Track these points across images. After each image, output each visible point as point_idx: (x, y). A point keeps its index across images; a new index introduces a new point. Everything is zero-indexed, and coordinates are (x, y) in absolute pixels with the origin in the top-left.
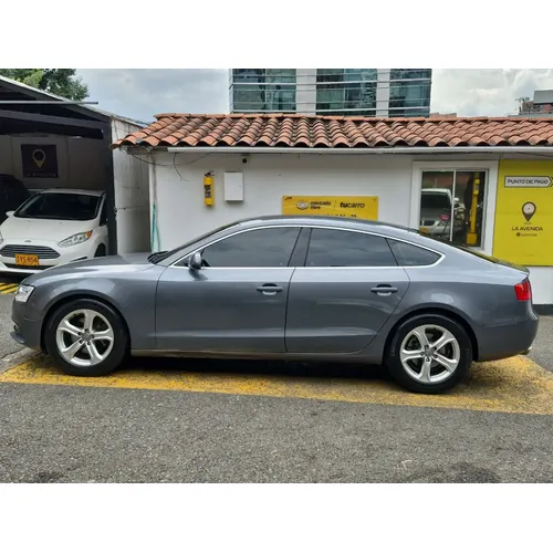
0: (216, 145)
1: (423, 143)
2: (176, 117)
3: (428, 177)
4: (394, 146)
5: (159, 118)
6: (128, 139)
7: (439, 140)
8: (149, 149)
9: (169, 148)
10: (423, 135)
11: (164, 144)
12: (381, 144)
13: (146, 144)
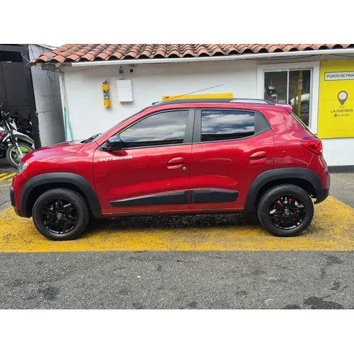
0: (109, 60)
1: (264, 50)
4: (242, 54)
6: (41, 58)
7: (276, 47)
8: (57, 65)
9: (73, 64)
11: (69, 60)
12: (234, 52)
13: (56, 61)
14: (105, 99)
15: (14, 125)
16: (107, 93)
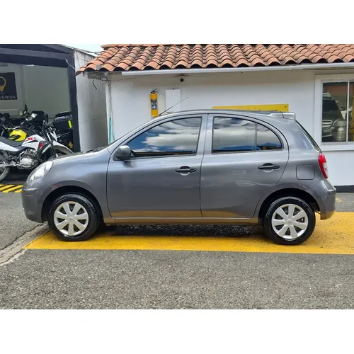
0: (160, 69)
1: (323, 61)
2: (119, 47)
3: (326, 86)
4: (300, 64)
5: (106, 48)
6: (89, 66)
7: (336, 58)
8: (106, 74)
9: (123, 73)
10: (321, 53)
11: (119, 69)
12: (290, 63)
13: (104, 70)
14: (153, 109)
15: (54, 135)
16: (154, 102)
